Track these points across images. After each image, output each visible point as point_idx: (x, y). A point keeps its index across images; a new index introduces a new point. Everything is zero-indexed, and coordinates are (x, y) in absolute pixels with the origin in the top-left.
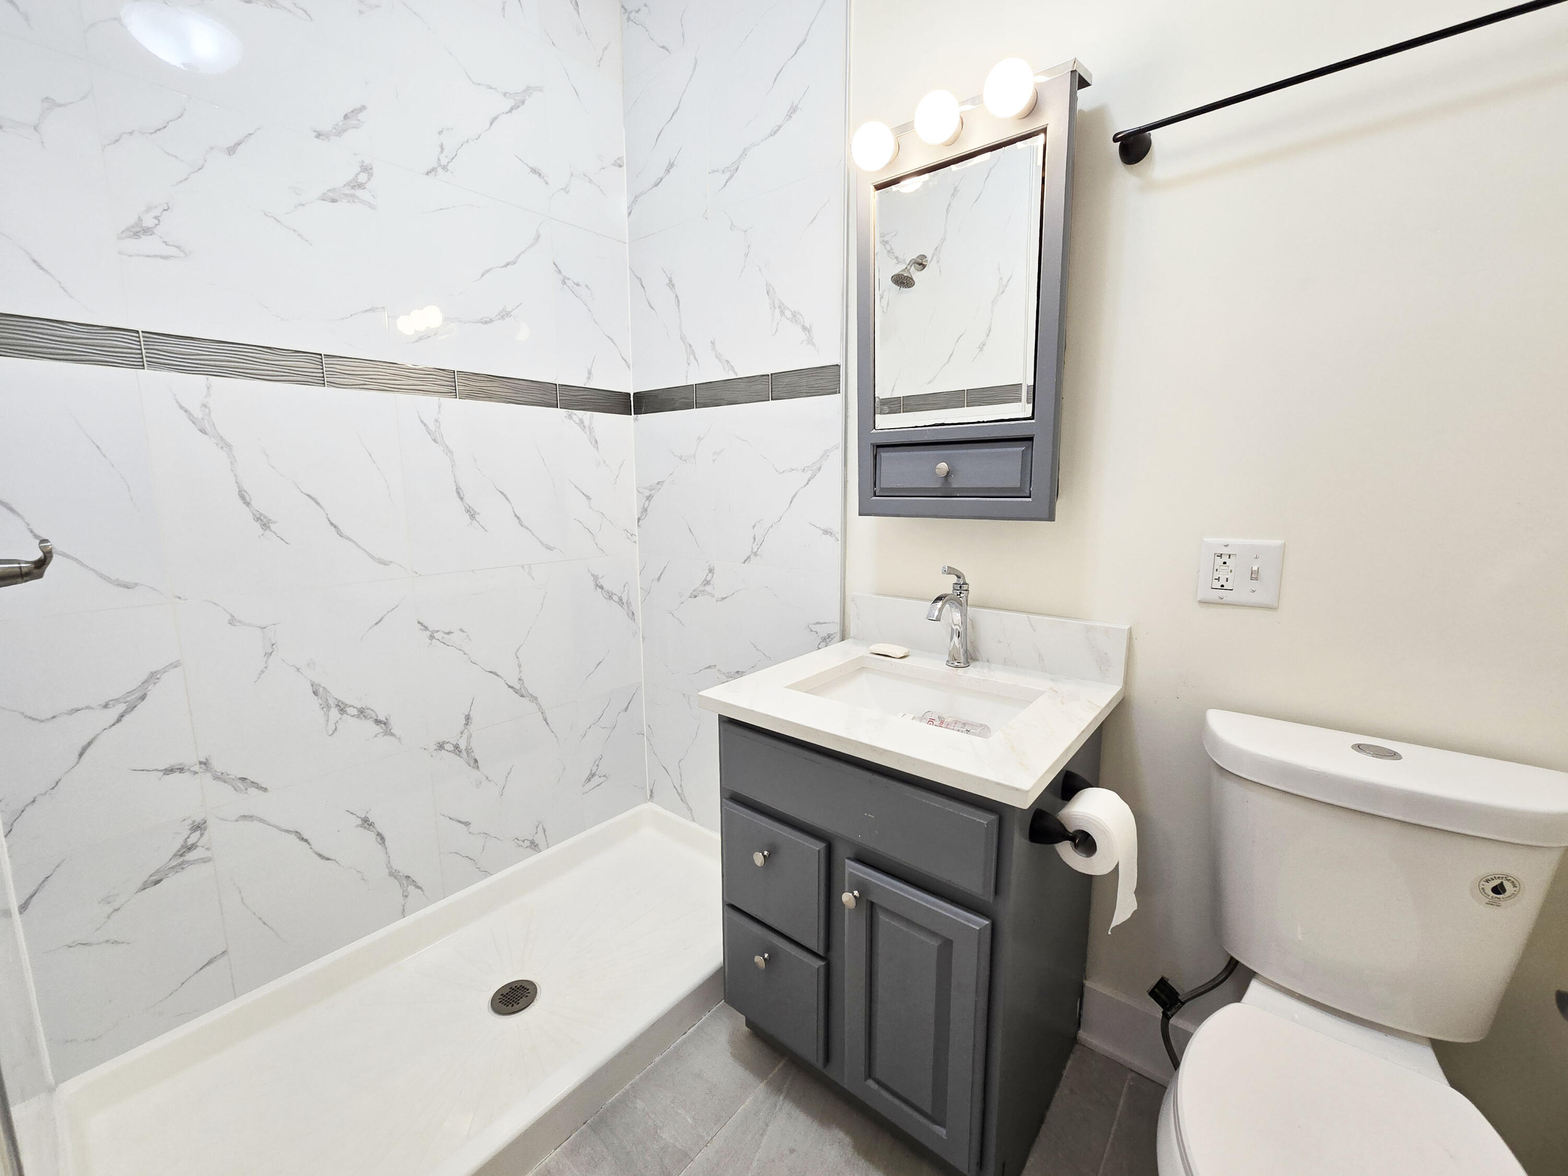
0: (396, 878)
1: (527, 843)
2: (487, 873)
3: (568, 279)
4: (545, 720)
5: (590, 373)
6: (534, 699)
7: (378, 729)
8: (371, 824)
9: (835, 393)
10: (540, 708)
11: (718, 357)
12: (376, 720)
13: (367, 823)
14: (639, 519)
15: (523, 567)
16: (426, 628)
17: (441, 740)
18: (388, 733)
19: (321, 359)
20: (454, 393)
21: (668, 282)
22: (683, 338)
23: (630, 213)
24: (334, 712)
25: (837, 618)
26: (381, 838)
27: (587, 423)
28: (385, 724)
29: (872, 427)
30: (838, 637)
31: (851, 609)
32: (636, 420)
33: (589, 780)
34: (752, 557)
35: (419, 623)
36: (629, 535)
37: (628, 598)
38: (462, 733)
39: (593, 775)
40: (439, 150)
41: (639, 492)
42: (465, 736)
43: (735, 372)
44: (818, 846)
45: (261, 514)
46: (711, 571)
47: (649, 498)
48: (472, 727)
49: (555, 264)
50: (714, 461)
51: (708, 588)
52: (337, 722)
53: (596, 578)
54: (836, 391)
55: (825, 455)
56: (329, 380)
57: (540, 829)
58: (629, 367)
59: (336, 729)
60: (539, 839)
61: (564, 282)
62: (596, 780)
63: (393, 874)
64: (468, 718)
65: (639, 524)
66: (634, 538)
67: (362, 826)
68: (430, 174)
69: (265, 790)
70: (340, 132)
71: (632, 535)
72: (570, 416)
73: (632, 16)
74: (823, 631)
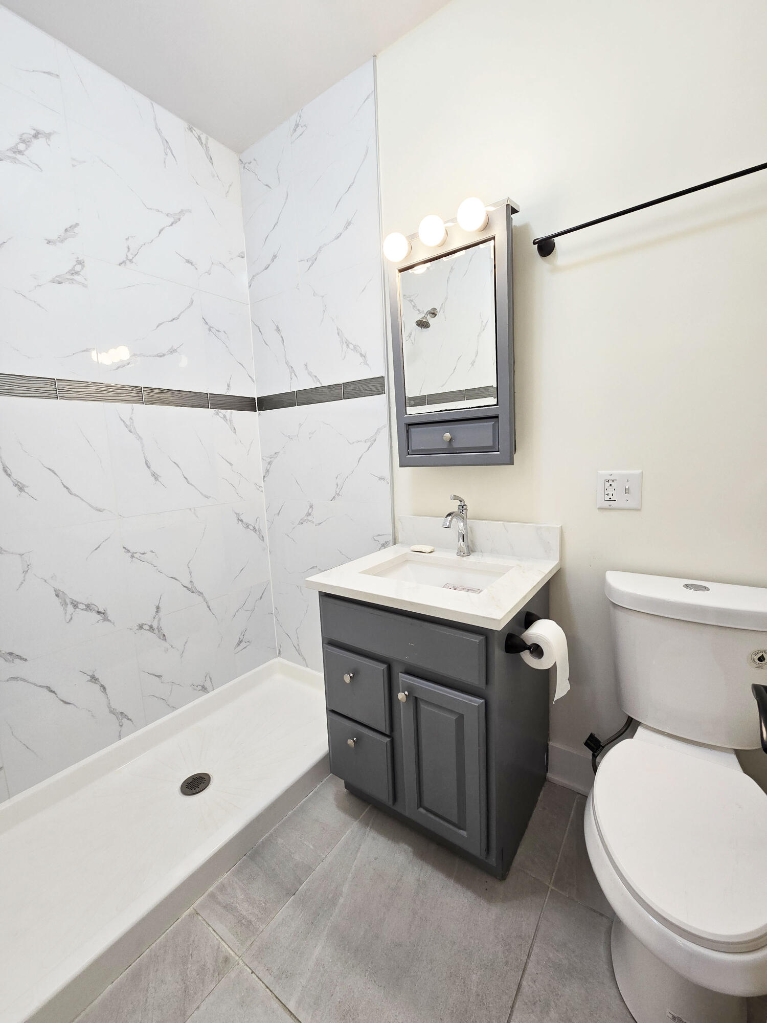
0: (114, 714)
1: (200, 688)
2: (174, 708)
3: (212, 328)
4: (209, 607)
5: (229, 386)
6: (201, 594)
7: (99, 617)
8: (97, 679)
9: (382, 394)
10: (205, 599)
11: (310, 374)
12: (98, 611)
13: (94, 679)
14: (264, 477)
15: (190, 509)
16: (129, 551)
17: (141, 622)
18: (106, 619)
19: (55, 382)
20: (141, 401)
21: (276, 328)
22: (287, 363)
23: (250, 286)
24: (70, 608)
25: (390, 531)
26: (104, 688)
27: (228, 417)
28: (104, 614)
29: (405, 413)
30: (391, 543)
31: (398, 525)
32: (259, 414)
33: (239, 645)
34: (336, 496)
35: (124, 548)
36: (258, 487)
37: (259, 527)
38: (154, 618)
39: (241, 642)
40: (127, 250)
41: (264, 460)
42: (156, 620)
43: (320, 383)
44: (383, 667)
45: (18, 482)
46: (311, 507)
47: (270, 463)
48: (161, 614)
49: (203, 318)
50: (310, 438)
51: (310, 518)
52: (72, 614)
53: (238, 515)
54: (382, 392)
55: (378, 431)
56: (61, 395)
57: (208, 678)
58: (254, 382)
59: (71, 618)
60: (208, 684)
61: (210, 330)
62: (243, 645)
63: (112, 711)
64: (158, 608)
65: (265, 479)
66: (261, 489)
67: (91, 681)
68: (121, 265)
69: (26, 660)
70: (62, 240)
71: (260, 487)
72: (217, 414)
73: (246, 166)
74: (382, 540)
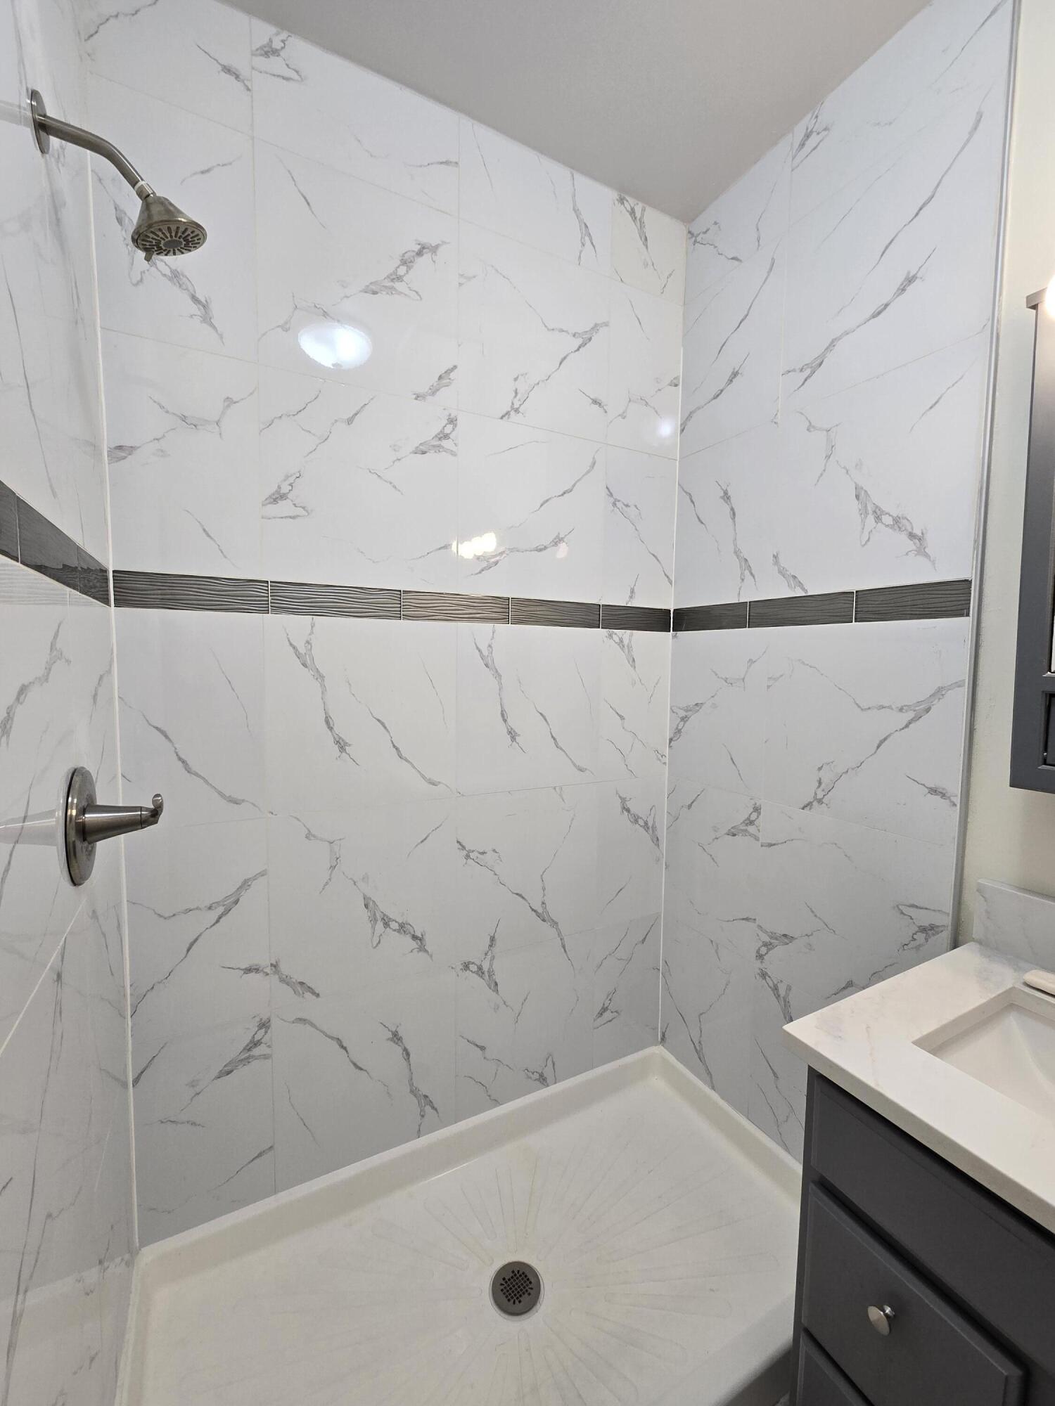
0: (415, 1096)
1: (536, 1076)
2: (497, 1103)
3: (619, 501)
4: (564, 947)
5: (632, 591)
6: (554, 924)
7: (414, 944)
8: (400, 1039)
9: (962, 615)
10: (559, 934)
11: (782, 572)
12: (413, 935)
13: (396, 1037)
14: (671, 740)
15: (555, 788)
16: (464, 848)
17: (467, 960)
18: (422, 949)
19: (400, 595)
20: (505, 620)
21: (722, 494)
22: (737, 553)
23: (682, 430)
24: (380, 925)
25: (948, 906)
26: (407, 1053)
27: (626, 642)
28: (420, 940)
30: (947, 933)
31: (969, 897)
32: (674, 637)
33: (601, 1014)
34: (815, 803)
35: (458, 842)
36: (660, 756)
37: (654, 822)
38: (486, 954)
39: (604, 1009)
40: (514, 394)
41: (674, 712)
42: (489, 957)
43: (804, 589)
45: (340, 738)
46: (757, 809)
47: (684, 719)
48: (496, 949)
49: (607, 488)
50: (769, 687)
51: (751, 829)
52: (381, 935)
53: (623, 800)
54: (962, 611)
55: (939, 693)
56: (405, 613)
57: (550, 1062)
58: (671, 584)
59: (379, 942)
60: (548, 1072)
61: (614, 504)
62: (607, 1015)
63: (414, 1091)
64: (493, 939)
65: (671, 744)
66: (664, 760)
67: (392, 1040)
68: (504, 418)
69: (318, 995)
70: (434, 391)
71: (662, 756)
72: (610, 636)
73: (699, 239)
74: (925, 919)
